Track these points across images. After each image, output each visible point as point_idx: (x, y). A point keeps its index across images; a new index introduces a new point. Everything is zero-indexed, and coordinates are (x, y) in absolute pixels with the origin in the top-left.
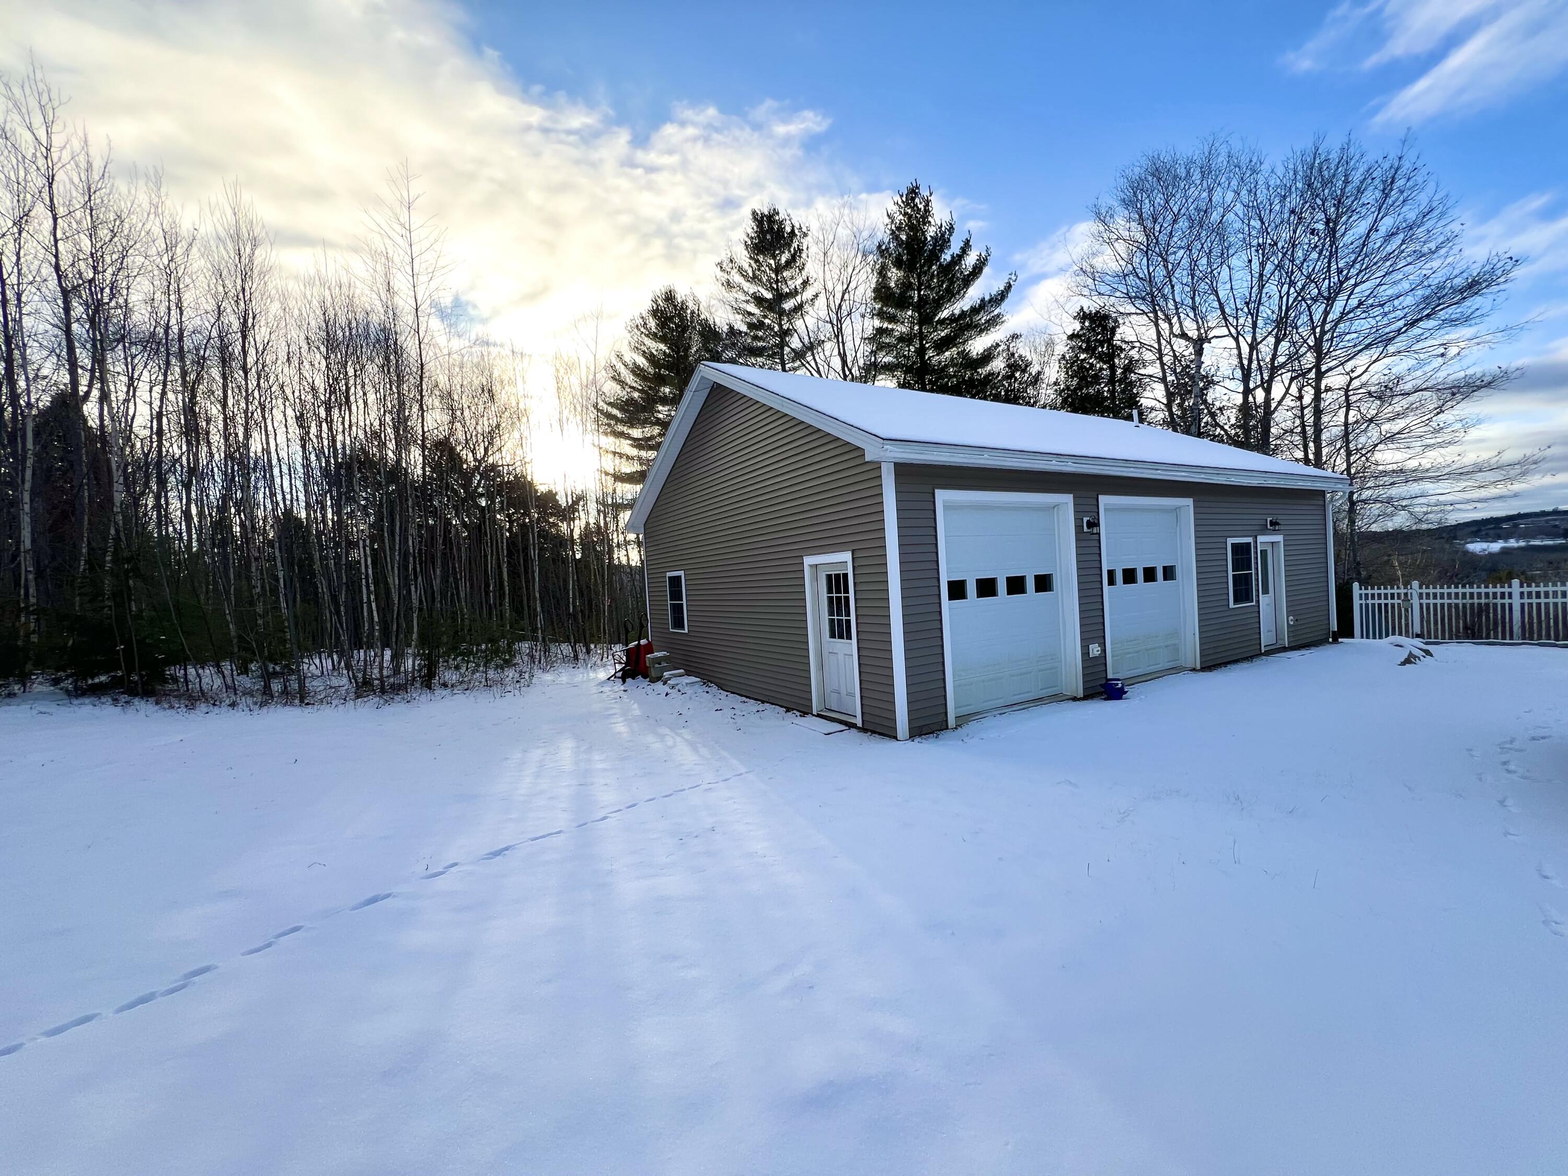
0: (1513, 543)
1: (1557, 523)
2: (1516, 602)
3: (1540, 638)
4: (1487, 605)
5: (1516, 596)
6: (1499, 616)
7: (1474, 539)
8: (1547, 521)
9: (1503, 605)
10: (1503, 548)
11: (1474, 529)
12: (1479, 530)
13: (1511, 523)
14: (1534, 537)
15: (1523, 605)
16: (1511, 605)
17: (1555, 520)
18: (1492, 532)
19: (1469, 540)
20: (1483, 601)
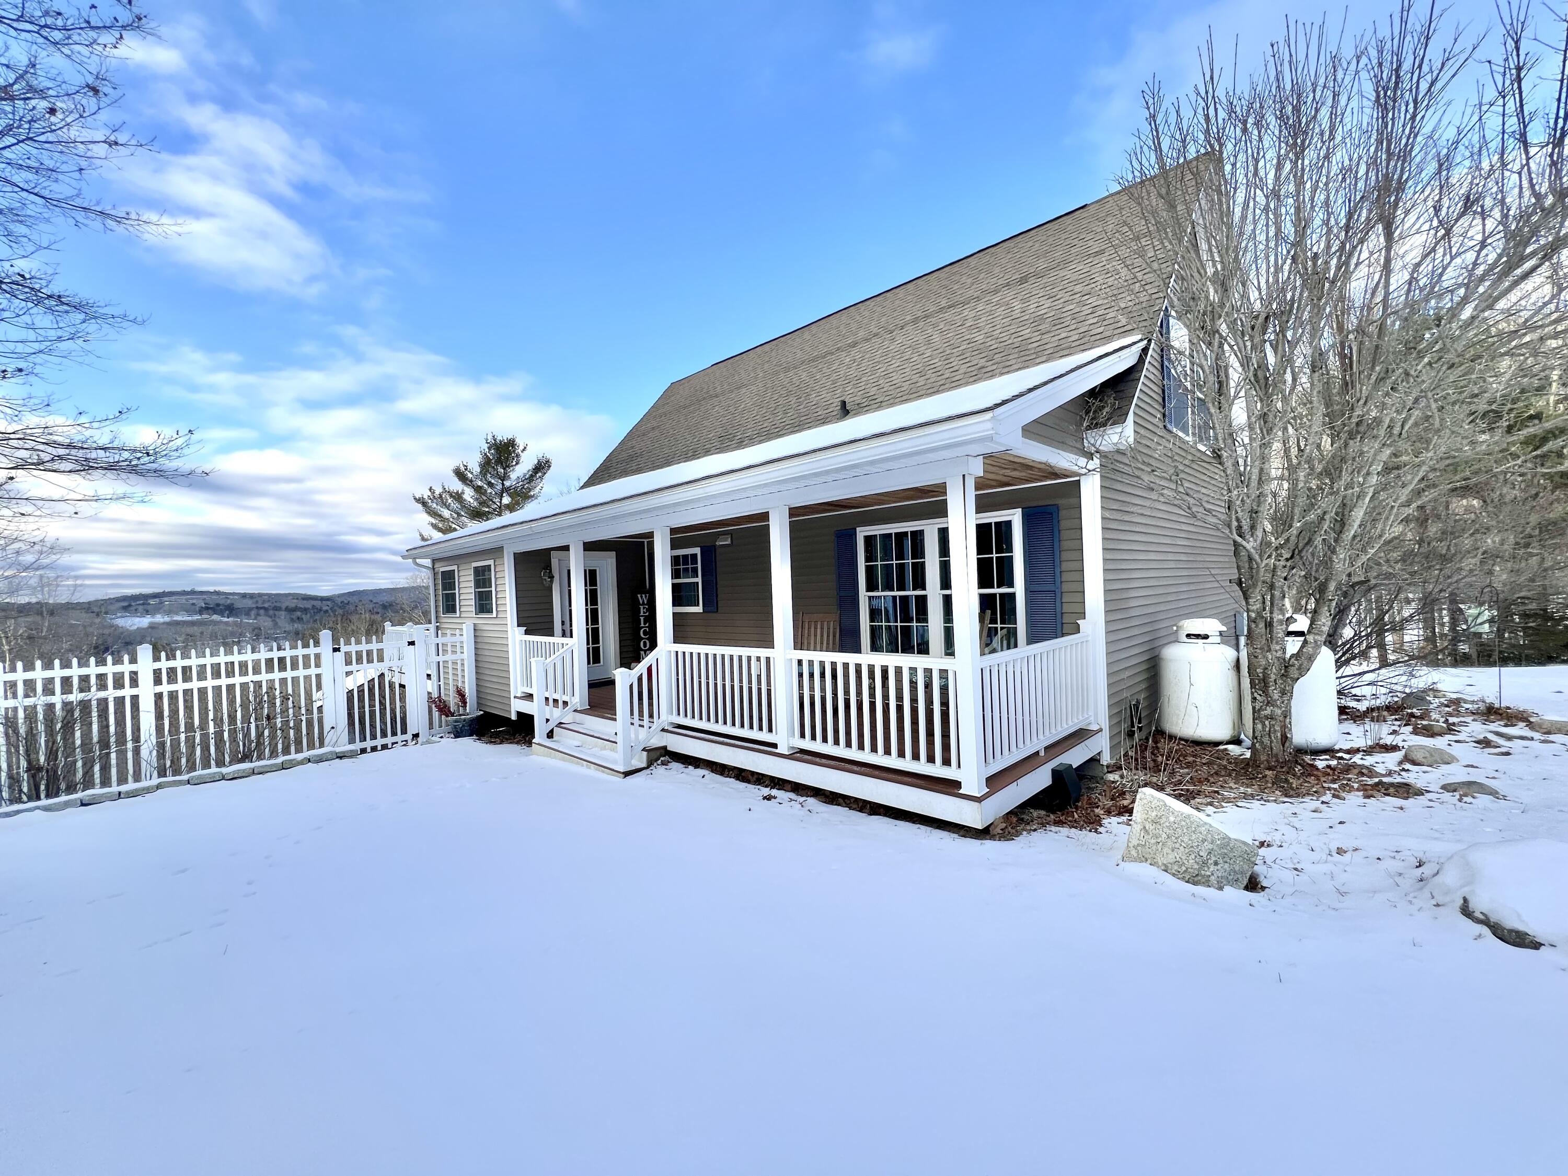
0: (159, 618)
1: (194, 601)
2: (146, 691)
3: (192, 767)
4: (85, 705)
5: (145, 678)
6: (112, 729)
7: (124, 614)
8: (187, 600)
9: (120, 701)
10: (150, 623)
11: (125, 604)
12: (130, 606)
13: (157, 600)
14: (177, 614)
15: (159, 697)
16: (135, 699)
17: (193, 599)
18: (141, 608)
19: (119, 615)
20: (75, 697)
